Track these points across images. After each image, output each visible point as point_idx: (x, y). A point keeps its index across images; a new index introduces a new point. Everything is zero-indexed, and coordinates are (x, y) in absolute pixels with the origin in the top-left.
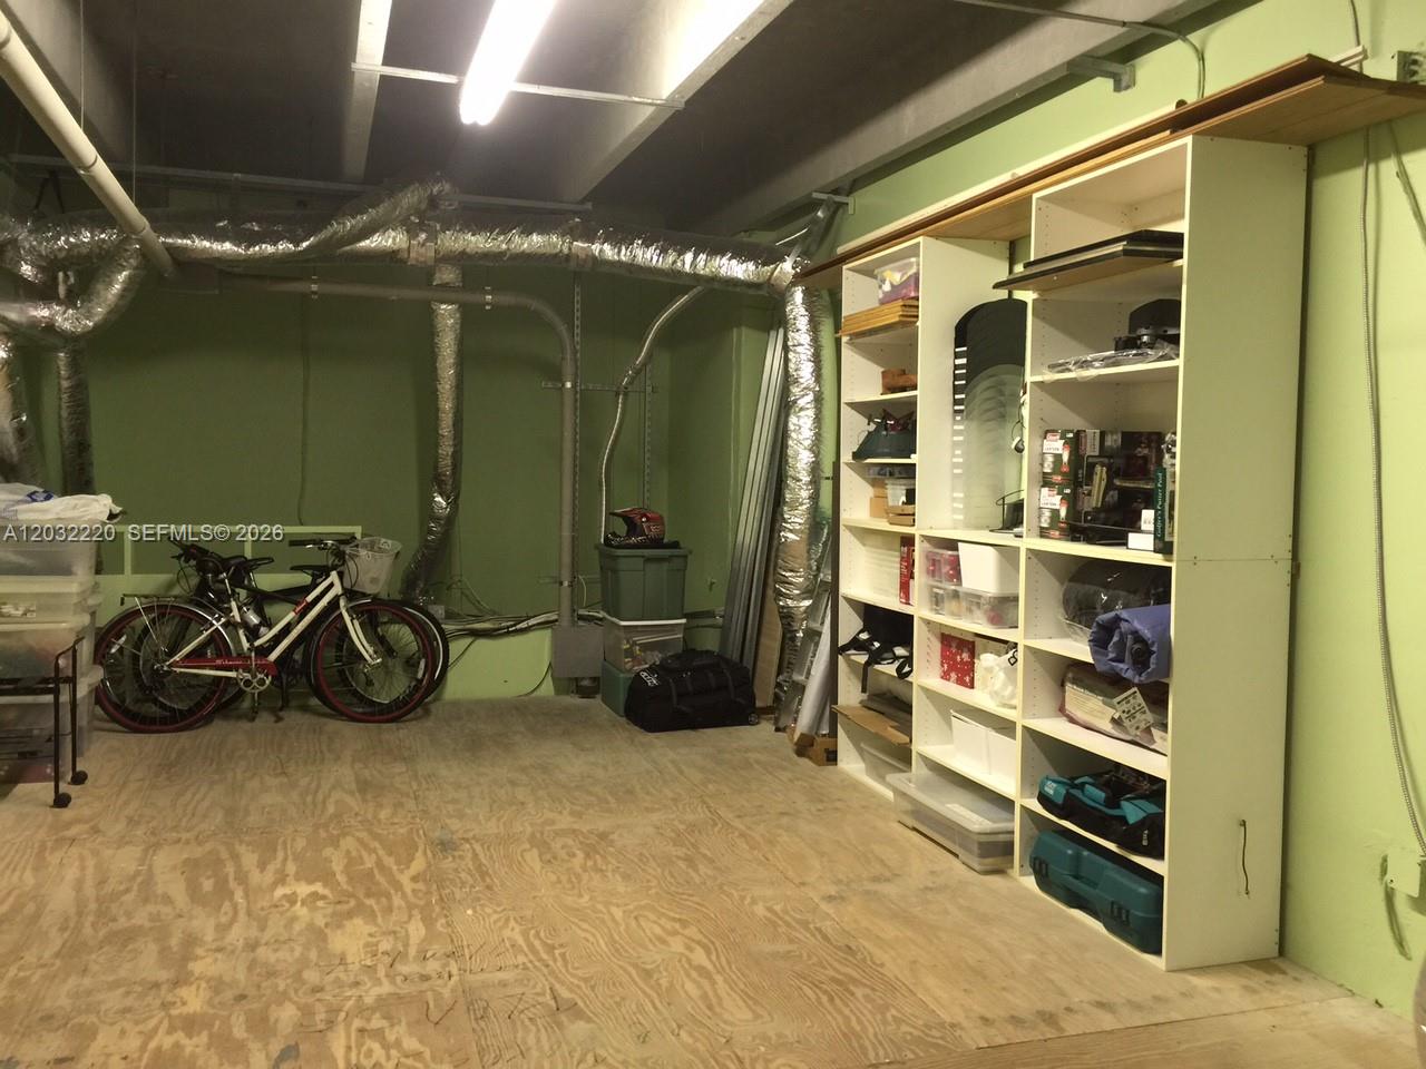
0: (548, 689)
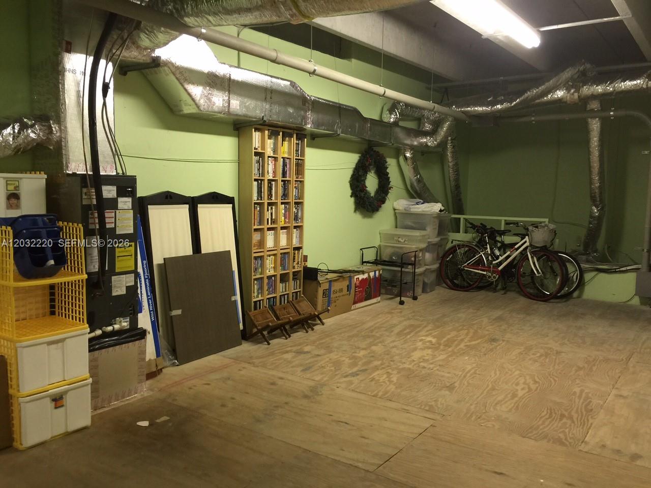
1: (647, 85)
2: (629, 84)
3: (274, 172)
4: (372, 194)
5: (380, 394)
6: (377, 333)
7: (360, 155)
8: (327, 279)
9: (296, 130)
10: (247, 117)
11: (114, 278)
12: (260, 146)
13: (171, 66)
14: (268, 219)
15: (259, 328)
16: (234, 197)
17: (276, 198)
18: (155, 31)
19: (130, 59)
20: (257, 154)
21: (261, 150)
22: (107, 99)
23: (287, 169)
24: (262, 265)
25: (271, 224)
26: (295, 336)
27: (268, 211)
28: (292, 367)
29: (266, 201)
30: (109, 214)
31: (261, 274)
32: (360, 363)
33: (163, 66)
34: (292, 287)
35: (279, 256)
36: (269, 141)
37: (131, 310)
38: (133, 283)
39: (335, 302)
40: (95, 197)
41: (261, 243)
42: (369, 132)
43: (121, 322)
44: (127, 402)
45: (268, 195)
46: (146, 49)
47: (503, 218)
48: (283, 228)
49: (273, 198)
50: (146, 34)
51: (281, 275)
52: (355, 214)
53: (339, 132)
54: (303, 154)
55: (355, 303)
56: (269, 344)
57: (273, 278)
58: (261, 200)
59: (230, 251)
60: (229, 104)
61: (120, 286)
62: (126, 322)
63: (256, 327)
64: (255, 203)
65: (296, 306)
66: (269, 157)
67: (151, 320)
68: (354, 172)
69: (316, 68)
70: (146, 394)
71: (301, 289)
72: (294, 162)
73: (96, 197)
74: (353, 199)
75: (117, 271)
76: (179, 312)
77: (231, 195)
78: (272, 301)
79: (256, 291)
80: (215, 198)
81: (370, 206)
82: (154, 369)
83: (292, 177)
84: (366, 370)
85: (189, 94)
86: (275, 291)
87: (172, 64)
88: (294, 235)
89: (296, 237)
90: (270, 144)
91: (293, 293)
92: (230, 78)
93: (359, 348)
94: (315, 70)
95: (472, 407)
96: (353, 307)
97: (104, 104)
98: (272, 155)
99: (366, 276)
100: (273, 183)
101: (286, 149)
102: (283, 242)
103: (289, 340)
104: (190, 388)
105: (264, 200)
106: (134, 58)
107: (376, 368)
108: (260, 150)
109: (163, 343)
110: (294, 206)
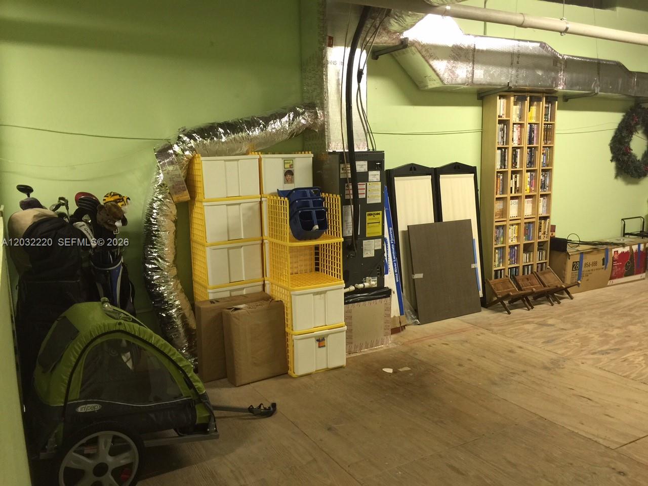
3: (520, 140)
4: (639, 157)
6: (637, 312)
7: (624, 114)
8: (578, 251)
9: (546, 93)
10: (491, 85)
11: (364, 242)
12: (505, 113)
13: (418, 46)
14: (511, 188)
15: (500, 296)
16: (476, 167)
17: (521, 166)
18: (403, 16)
19: (381, 44)
20: (500, 122)
21: (506, 117)
22: (361, 84)
23: (534, 135)
24: (504, 235)
25: (515, 193)
26: (538, 308)
27: (512, 179)
28: (533, 338)
29: (509, 169)
30: (361, 186)
31: (503, 243)
32: (613, 342)
33: (409, 46)
34: (537, 258)
35: (523, 226)
36: (515, 107)
37: (378, 271)
38: (380, 247)
39: (588, 276)
41: (504, 212)
42: (635, 88)
43: (370, 281)
44: (375, 351)
45: (512, 163)
46: (395, 32)
48: (527, 197)
49: (518, 166)
50: (396, 19)
51: (525, 245)
52: (616, 180)
53: (597, 90)
54: (553, 118)
55: (611, 278)
56: (509, 313)
57: (516, 248)
58: (505, 168)
59: (470, 220)
60: (473, 75)
61: (369, 249)
62: (375, 281)
63: (496, 295)
64: (498, 172)
65: (542, 277)
66: (514, 124)
67: (396, 281)
68: (616, 133)
69: (568, 26)
70: (391, 346)
71: (548, 261)
72: (542, 127)
73: (351, 171)
74: (613, 164)
75: (367, 236)
76: (420, 276)
77: (473, 165)
78: (514, 272)
79: (497, 260)
80: (457, 168)
81: (636, 171)
82: (398, 326)
83: (539, 143)
84: (619, 349)
85: (434, 70)
86: (517, 261)
87: (419, 43)
88: (541, 204)
89: (543, 206)
90: (516, 110)
91: (538, 264)
92: (475, 49)
93: (612, 326)
94: (567, 29)
96: (609, 283)
97: (359, 89)
98: (518, 121)
99: (627, 249)
100: (518, 150)
101: (533, 114)
102: (528, 210)
103: (531, 311)
104: (430, 346)
106: (385, 43)
107: (632, 349)
108: (504, 118)
109: (406, 303)
110: (541, 173)
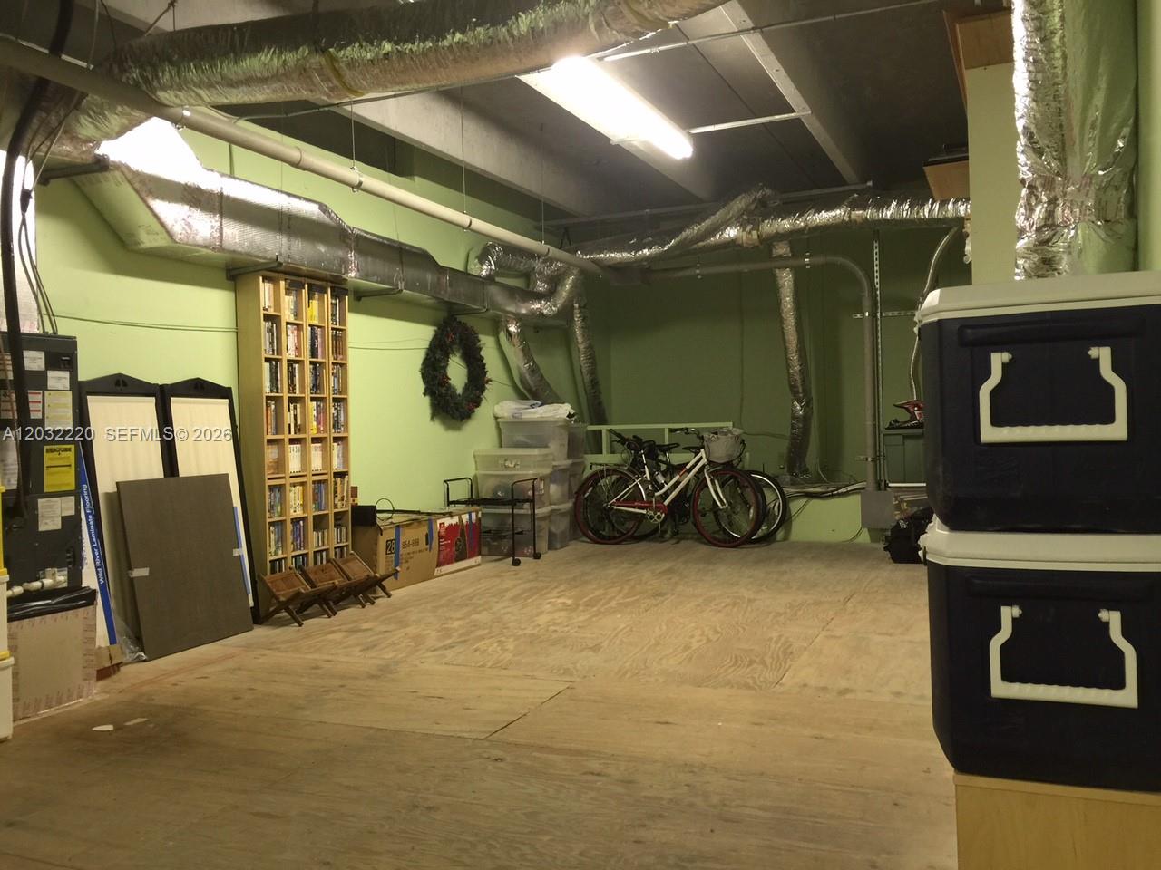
0: (865, 537)
1: (850, 217)
2: (824, 217)
3: (298, 349)
4: (459, 391)
5: (489, 664)
6: (479, 599)
7: (436, 328)
8: (392, 523)
9: (332, 282)
10: (251, 256)
11: (41, 502)
12: (272, 305)
13: (126, 171)
14: (290, 425)
15: (282, 599)
16: (230, 388)
17: (302, 391)
18: (107, 113)
19: (59, 157)
20: (267, 318)
21: (275, 311)
22: (26, 214)
23: (319, 342)
24: (283, 501)
25: (295, 433)
26: (342, 614)
27: (289, 411)
28: (345, 648)
29: (286, 395)
30: (34, 396)
31: (281, 516)
32: (456, 634)
33: (112, 170)
34: (333, 539)
35: (310, 487)
36: (287, 298)
37: (69, 557)
38: (72, 512)
39: (407, 562)
40: (10, 368)
41: (280, 464)
42: (449, 289)
43: (54, 574)
44: (69, 708)
45: (289, 386)
46: (89, 140)
47: (667, 427)
48: (315, 440)
49: (297, 391)
50: (90, 116)
51: (314, 517)
52: (432, 423)
53: (401, 285)
54: (343, 321)
55: (440, 564)
56: (300, 625)
57: (301, 522)
58: (277, 392)
59: (227, 475)
60: (222, 234)
61: (51, 515)
62: (63, 575)
63: (277, 598)
64: (268, 398)
65: (343, 567)
66: (288, 323)
67: (99, 582)
68: (427, 354)
69: (362, 179)
70: (98, 698)
71: (350, 543)
72: (329, 334)
73: (12, 362)
74: (427, 400)
75: (46, 490)
76: (143, 572)
77: (227, 386)
78: (301, 561)
79: (273, 543)
80: (199, 388)
81: (457, 410)
82: (107, 664)
83: (326, 356)
84: (465, 641)
85: (156, 216)
86: (305, 543)
87: (128, 168)
88: (335, 453)
89: (338, 456)
90: (289, 302)
91: (335, 548)
92: (222, 194)
93: (451, 618)
94: (361, 183)
95: (628, 664)
96: (437, 572)
97: (24, 223)
98: (292, 319)
99: (455, 520)
100: (296, 366)
101: (315, 310)
102: (316, 463)
103: (333, 618)
105: (282, 393)
106: (67, 156)
107: (482, 638)
108: (271, 312)
109: (119, 623)
110: (332, 404)
